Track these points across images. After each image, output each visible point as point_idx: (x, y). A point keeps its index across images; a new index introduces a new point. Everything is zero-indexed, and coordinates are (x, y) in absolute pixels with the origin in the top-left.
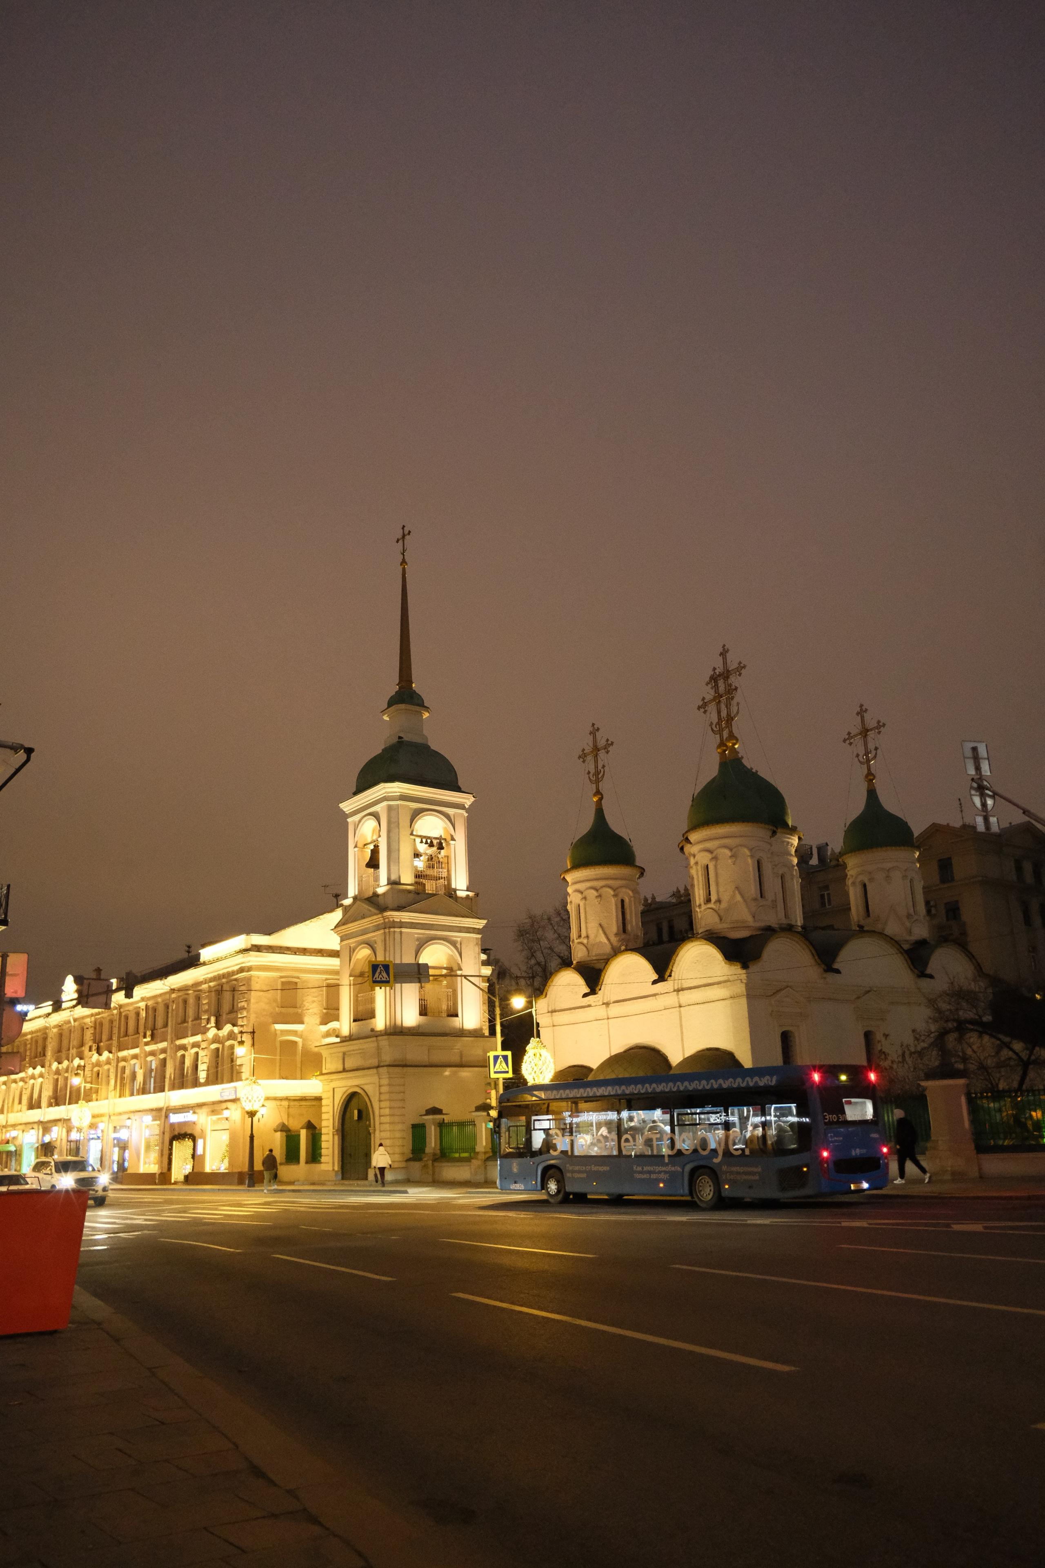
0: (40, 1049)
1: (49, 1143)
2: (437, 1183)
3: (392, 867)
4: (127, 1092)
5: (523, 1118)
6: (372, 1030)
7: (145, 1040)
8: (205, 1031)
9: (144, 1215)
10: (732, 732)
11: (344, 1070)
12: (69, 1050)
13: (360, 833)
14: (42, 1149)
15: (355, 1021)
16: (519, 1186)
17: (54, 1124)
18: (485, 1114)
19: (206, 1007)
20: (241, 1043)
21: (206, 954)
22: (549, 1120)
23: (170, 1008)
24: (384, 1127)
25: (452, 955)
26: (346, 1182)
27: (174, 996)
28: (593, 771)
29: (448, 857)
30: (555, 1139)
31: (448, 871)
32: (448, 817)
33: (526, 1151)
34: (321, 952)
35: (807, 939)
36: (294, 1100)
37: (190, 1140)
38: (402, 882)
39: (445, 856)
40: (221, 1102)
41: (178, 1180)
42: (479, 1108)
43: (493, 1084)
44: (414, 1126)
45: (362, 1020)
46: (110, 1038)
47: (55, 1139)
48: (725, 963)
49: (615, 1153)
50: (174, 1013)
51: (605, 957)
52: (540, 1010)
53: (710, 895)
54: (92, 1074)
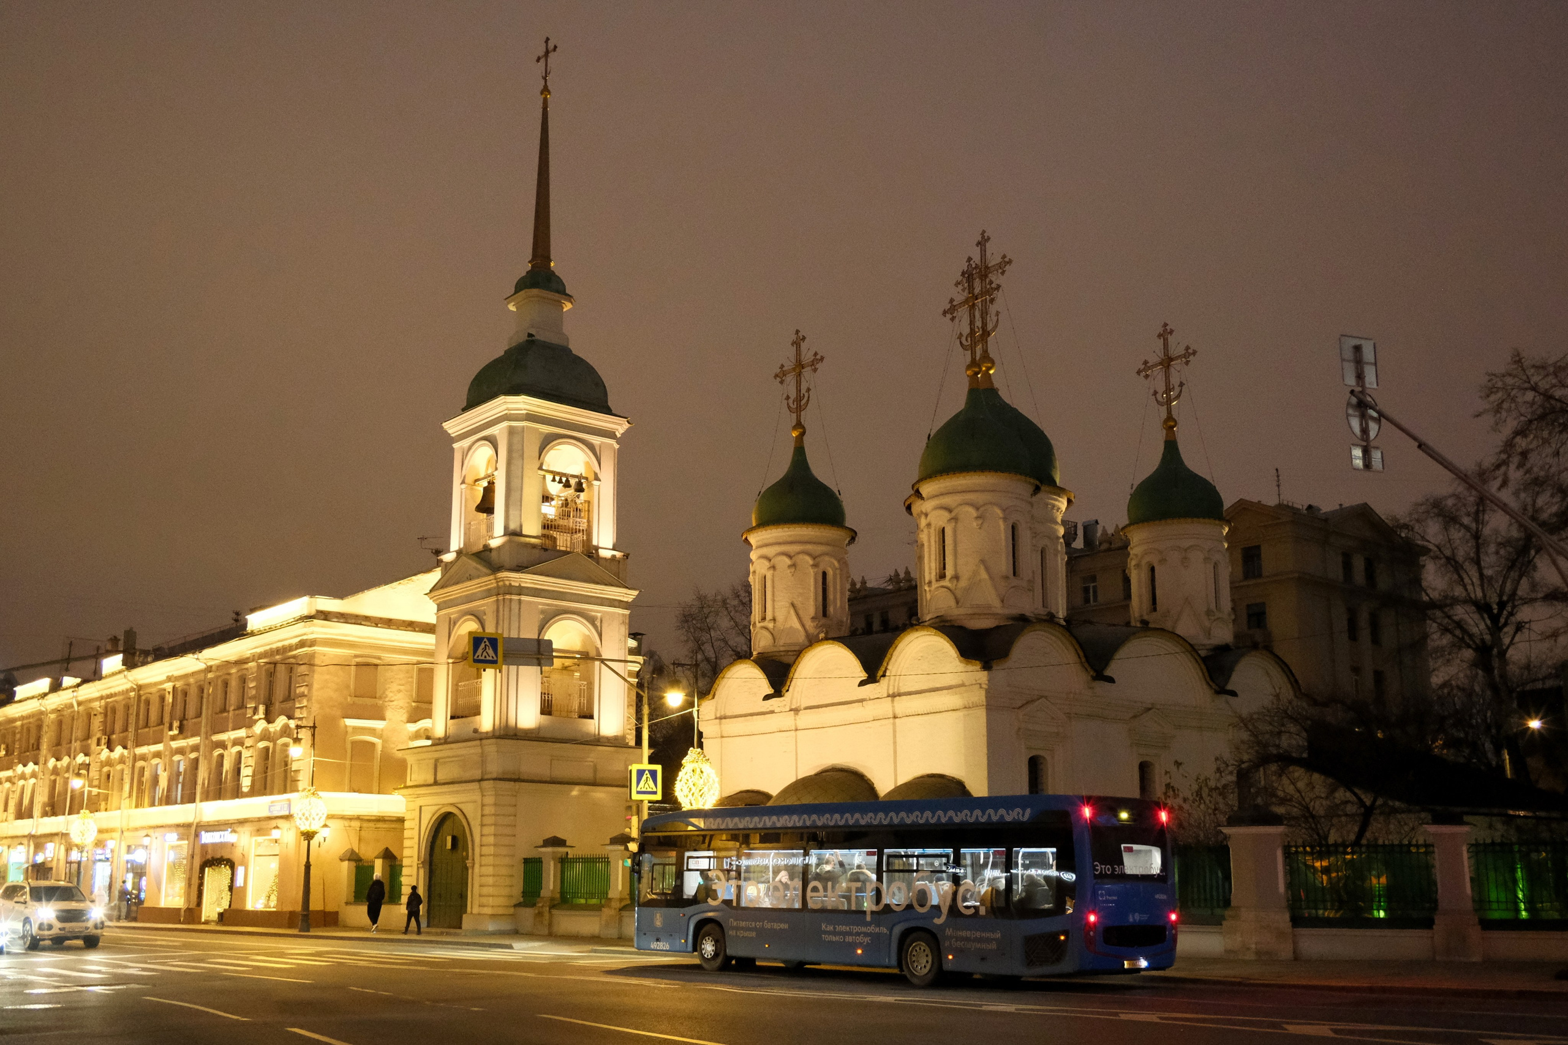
0: (32, 741)
1: (43, 864)
2: (552, 936)
3: (511, 512)
4: (146, 801)
5: (674, 854)
6: (476, 731)
7: (171, 733)
8: (250, 724)
9: (146, 963)
10: (987, 351)
11: (436, 783)
12: (71, 742)
13: (471, 463)
14: (32, 870)
15: (452, 718)
16: (663, 945)
17: (49, 839)
18: (623, 848)
19: (254, 692)
20: (297, 740)
21: (255, 620)
22: (709, 857)
23: (205, 691)
24: (485, 860)
25: (589, 636)
26: (433, 930)
27: (210, 675)
28: (793, 395)
29: (589, 502)
30: (715, 883)
31: (589, 521)
32: (591, 447)
33: (676, 899)
34: (411, 626)
35: (1072, 634)
36: (369, 821)
37: (228, 867)
38: (524, 532)
39: (585, 501)
40: (270, 818)
41: (210, 919)
42: (615, 841)
43: (634, 808)
44: (526, 861)
45: (462, 717)
46: (125, 729)
47: (50, 859)
48: (961, 662)
49: (797, 905)
50: (211, 697)
51: (797, 648)
52: (705, 715)
53: (944, 568)
54: (100, 776)
